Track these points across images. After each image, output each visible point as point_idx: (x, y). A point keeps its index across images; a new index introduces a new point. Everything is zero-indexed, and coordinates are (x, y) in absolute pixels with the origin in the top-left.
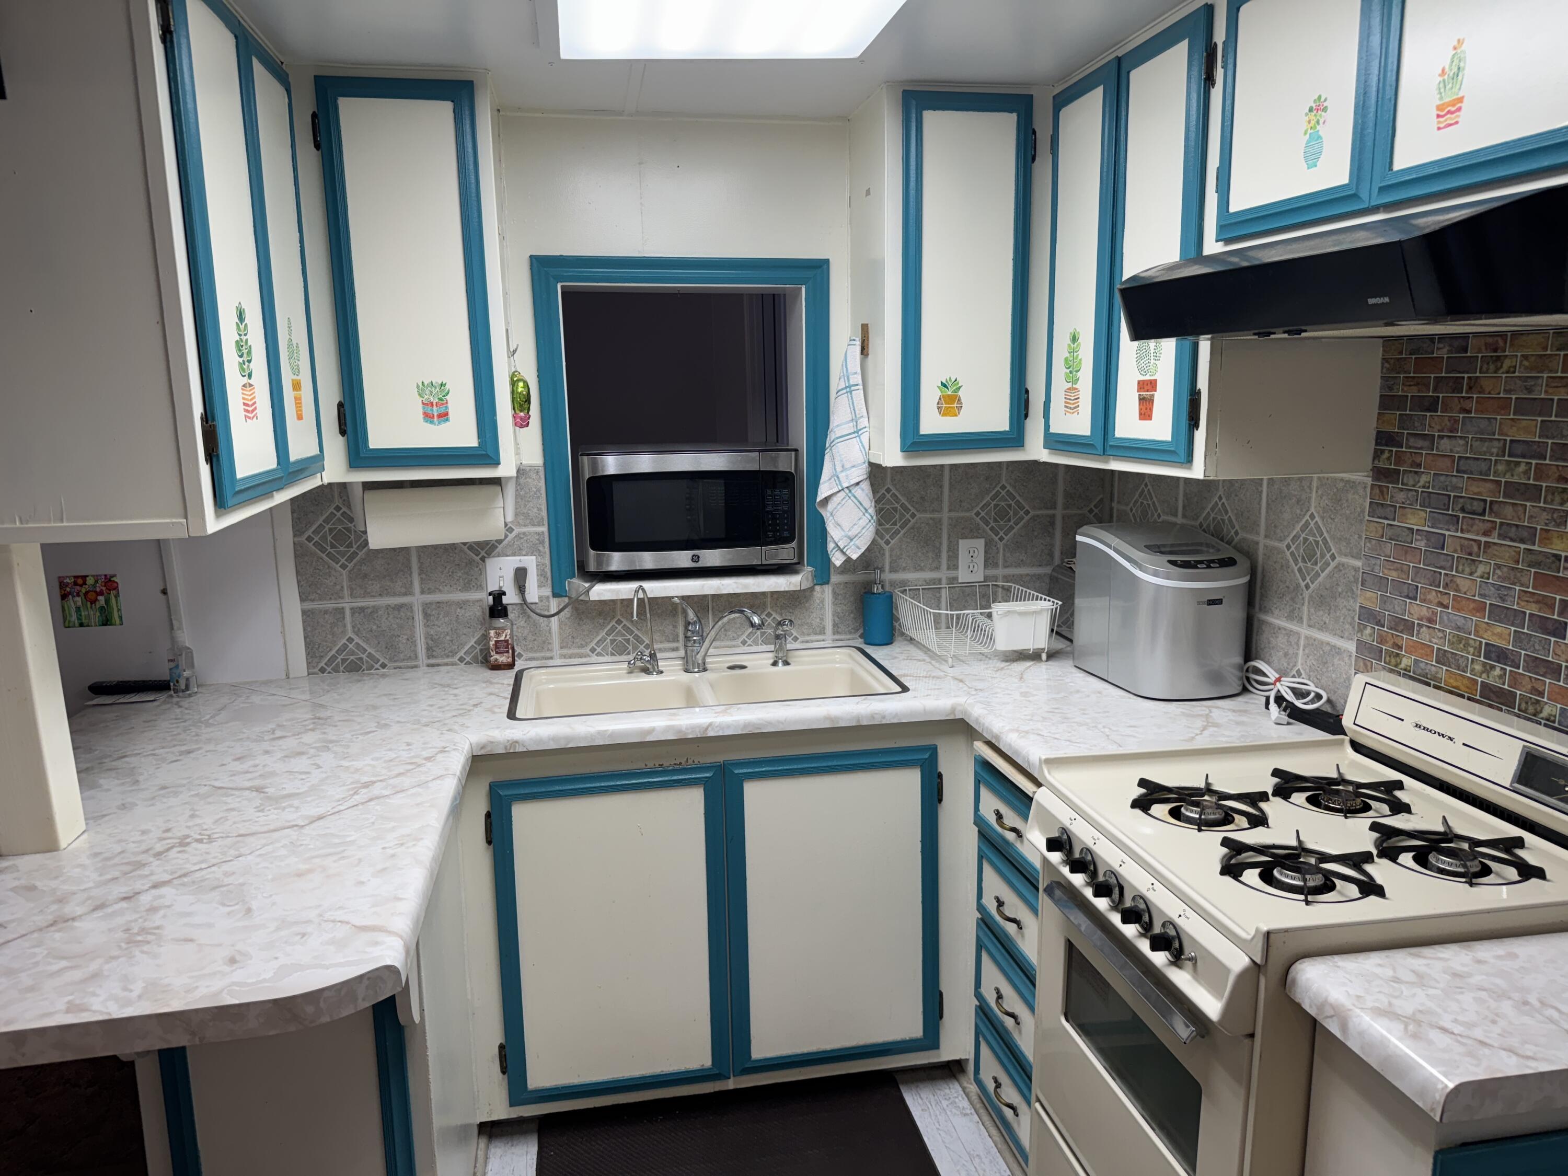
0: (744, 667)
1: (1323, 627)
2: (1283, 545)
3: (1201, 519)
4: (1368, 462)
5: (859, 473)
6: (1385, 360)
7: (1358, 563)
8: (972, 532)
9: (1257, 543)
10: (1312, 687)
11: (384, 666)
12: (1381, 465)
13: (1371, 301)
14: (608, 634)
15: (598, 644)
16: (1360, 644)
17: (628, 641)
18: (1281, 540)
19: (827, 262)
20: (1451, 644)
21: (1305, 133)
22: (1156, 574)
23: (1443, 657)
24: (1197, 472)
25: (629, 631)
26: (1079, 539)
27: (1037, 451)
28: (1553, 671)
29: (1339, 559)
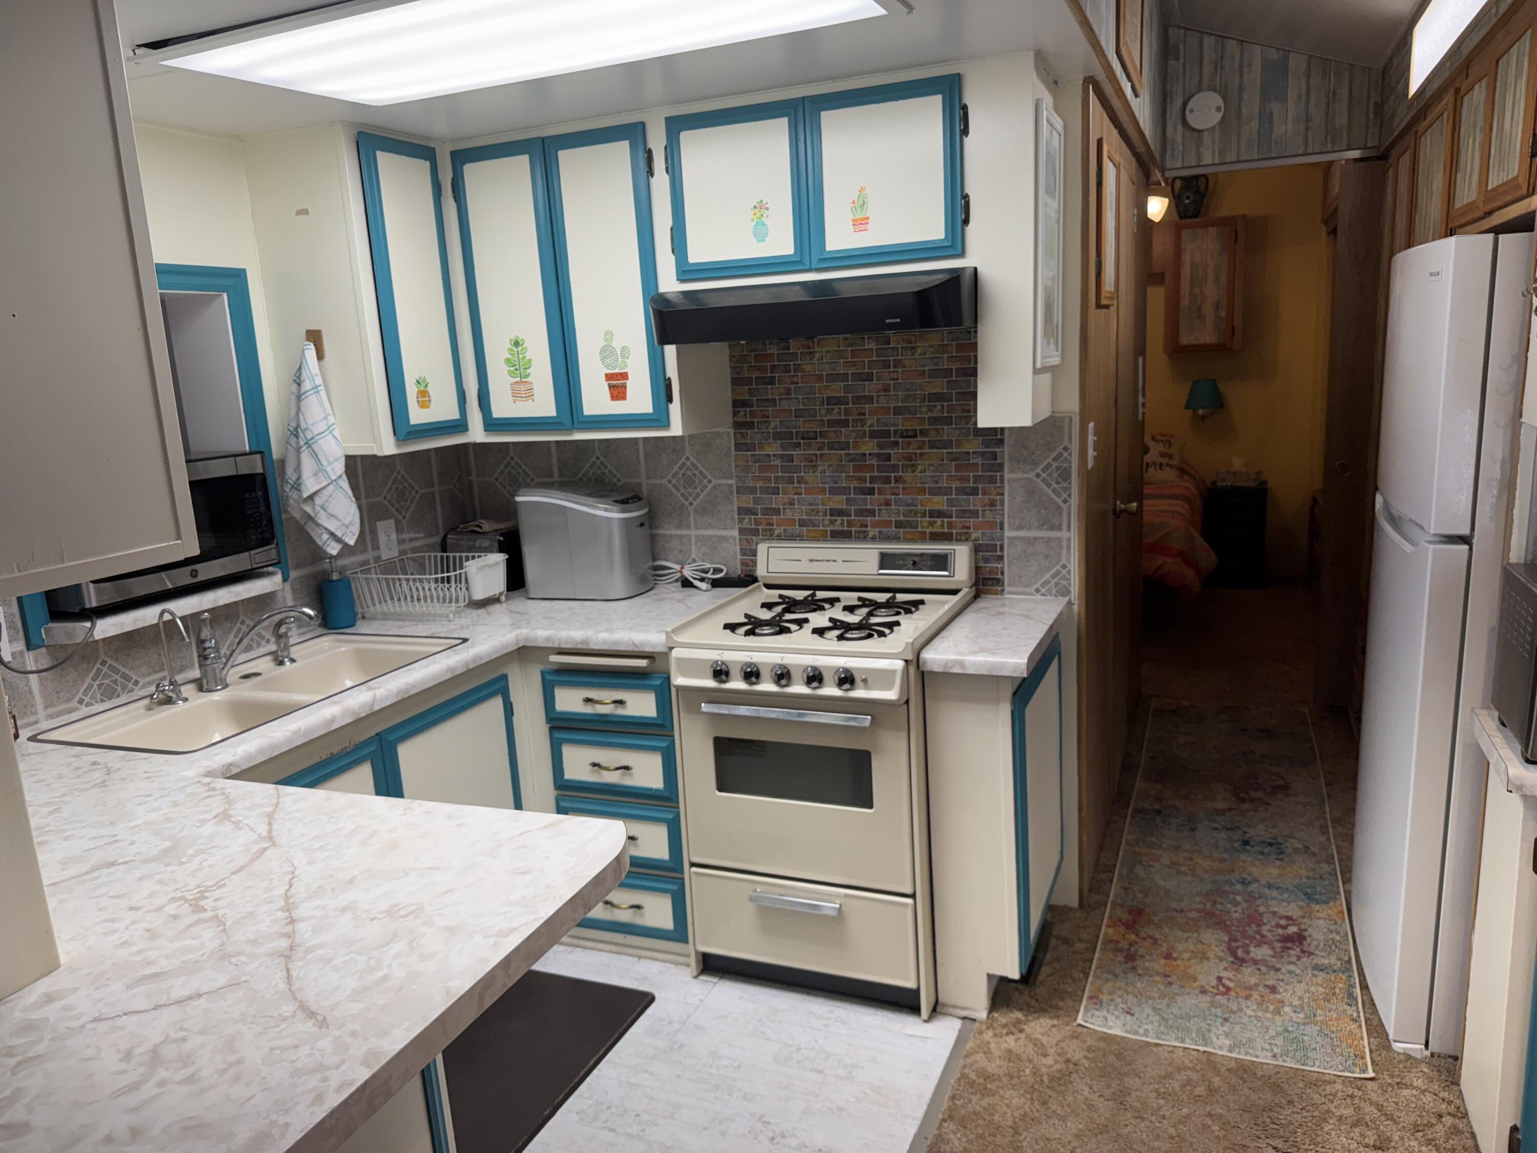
0: (258, 674)
1: (709, 526)
2: (665, 481)
4: (730, 420)
5: (339, 468)
6: (731, 356)
7: (733, 482)
9: (640, 484)
12: (740, 419)
14: (94, 679)
16: (742, 531)
18: (662, 478)
19: (244, 271)
20: (807, 514)
21: (753, 220)
23: (803, 523)
24: (676, 429)
25: (115, 670)
26: (519, 499)
27: (477, 434)
28: (872, 513)
29: (714, 482)
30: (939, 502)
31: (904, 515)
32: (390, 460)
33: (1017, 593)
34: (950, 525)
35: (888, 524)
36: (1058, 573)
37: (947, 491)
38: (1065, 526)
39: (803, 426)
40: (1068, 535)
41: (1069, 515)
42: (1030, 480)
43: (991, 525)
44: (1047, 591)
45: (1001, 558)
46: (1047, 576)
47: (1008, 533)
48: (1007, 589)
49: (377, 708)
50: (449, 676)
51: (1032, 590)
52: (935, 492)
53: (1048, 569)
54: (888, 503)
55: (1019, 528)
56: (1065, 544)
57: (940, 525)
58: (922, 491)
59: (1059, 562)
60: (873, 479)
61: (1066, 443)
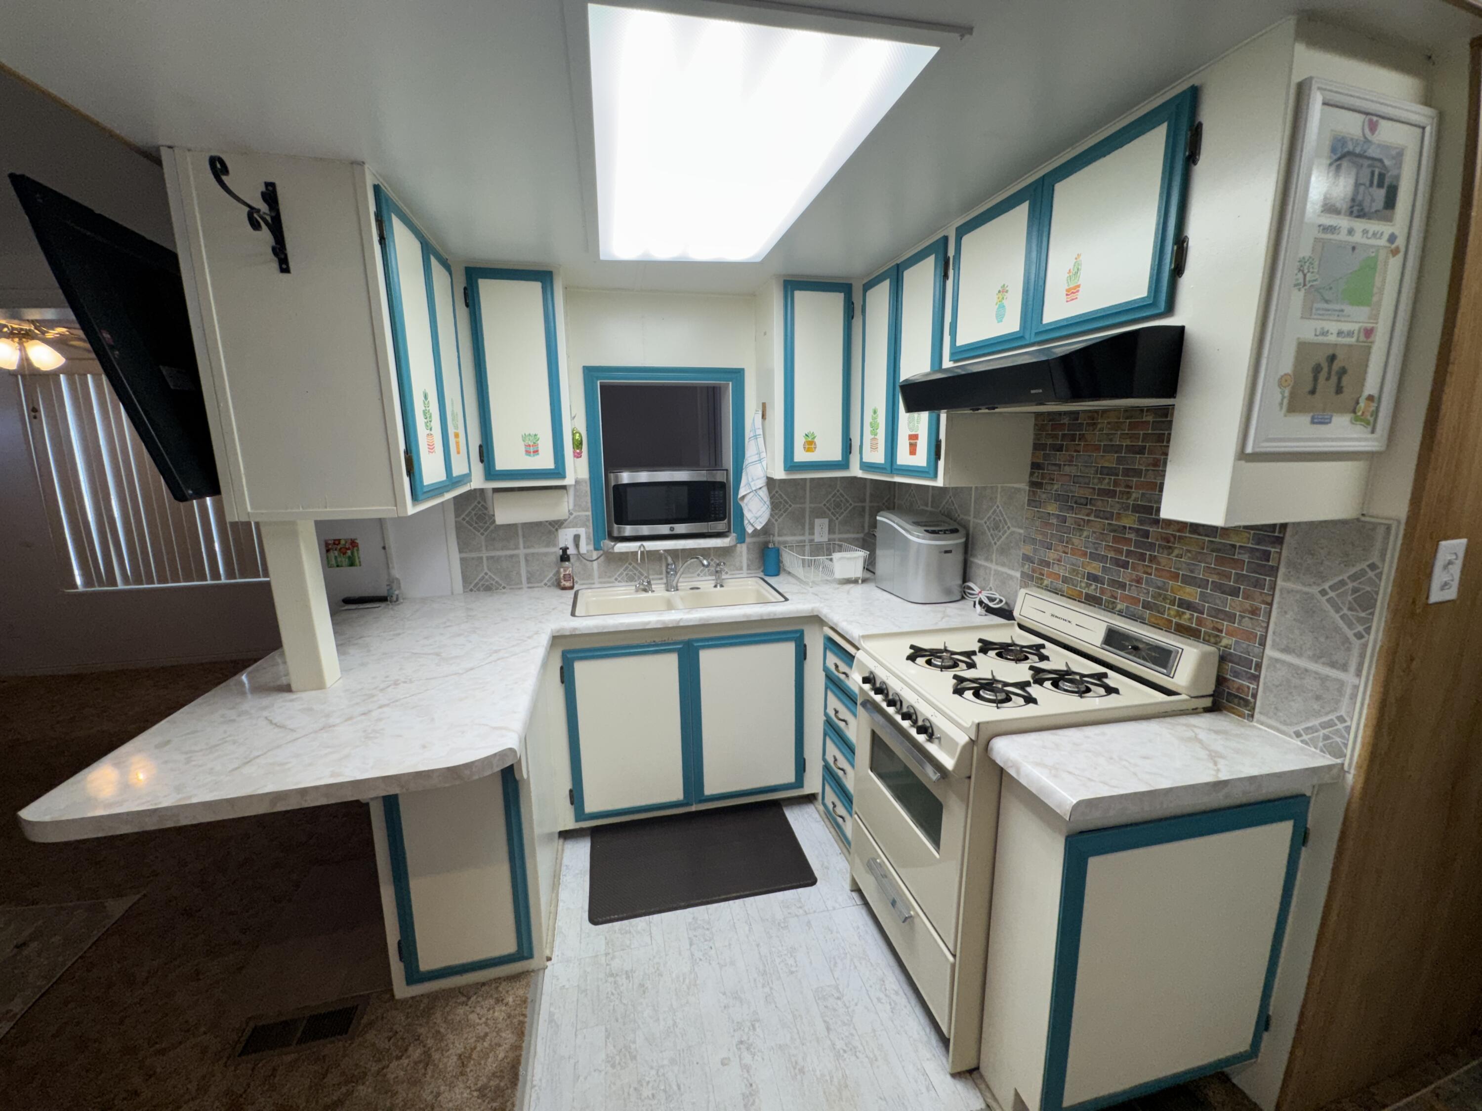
0: (698, 588)
1: (1003, 565)
2: (983, 522)
3: (940, 509)
4: (1027, 477)
5: (761, 482)
6: (1036, 425)
7: (1022, 531)
8: (822, 515)
10: (997, 596)
11: (504, 588)
12: (1034, 480)
13: (1033, 392)
14: (625, 570)
15: (619, 576)
16: (1023, 573)
17: (635, 574)
19: (743, 370)
20: (1070, 573)
21: (996, 304)
22: (918, 537)
23: (1065, 580)
24: (940, 482)
27: (856, 471)
28: (1123, 586)
29: (1012, 529)
30: (1191, 594)
31: (1153, 597)
33: (1269, 726)
34: (1200, 622)
35: (1136, 601)
36: (1329, 724)
37: (1203, 584)
38: (1353, 668)
40: (1356, 681)
41: (1362, 656)
42: (1311, 597)
43: (1249, 636)
44: (1311, 739)
45: (1256, 678)
46: (1314, 722)
47: (1269, 652)
48: (1257, 716)
49: (681, 624)
51: (1290, 730)
52: (1189, 580)
53: (1317, 714)
54: (1139, 581)
55: (1286, 650)
56: (1348, 691)
57: (1187, 618)
58: (1175, 577)
59: (1335, 710)
60: (1129, 553)
61: (1375, 559)
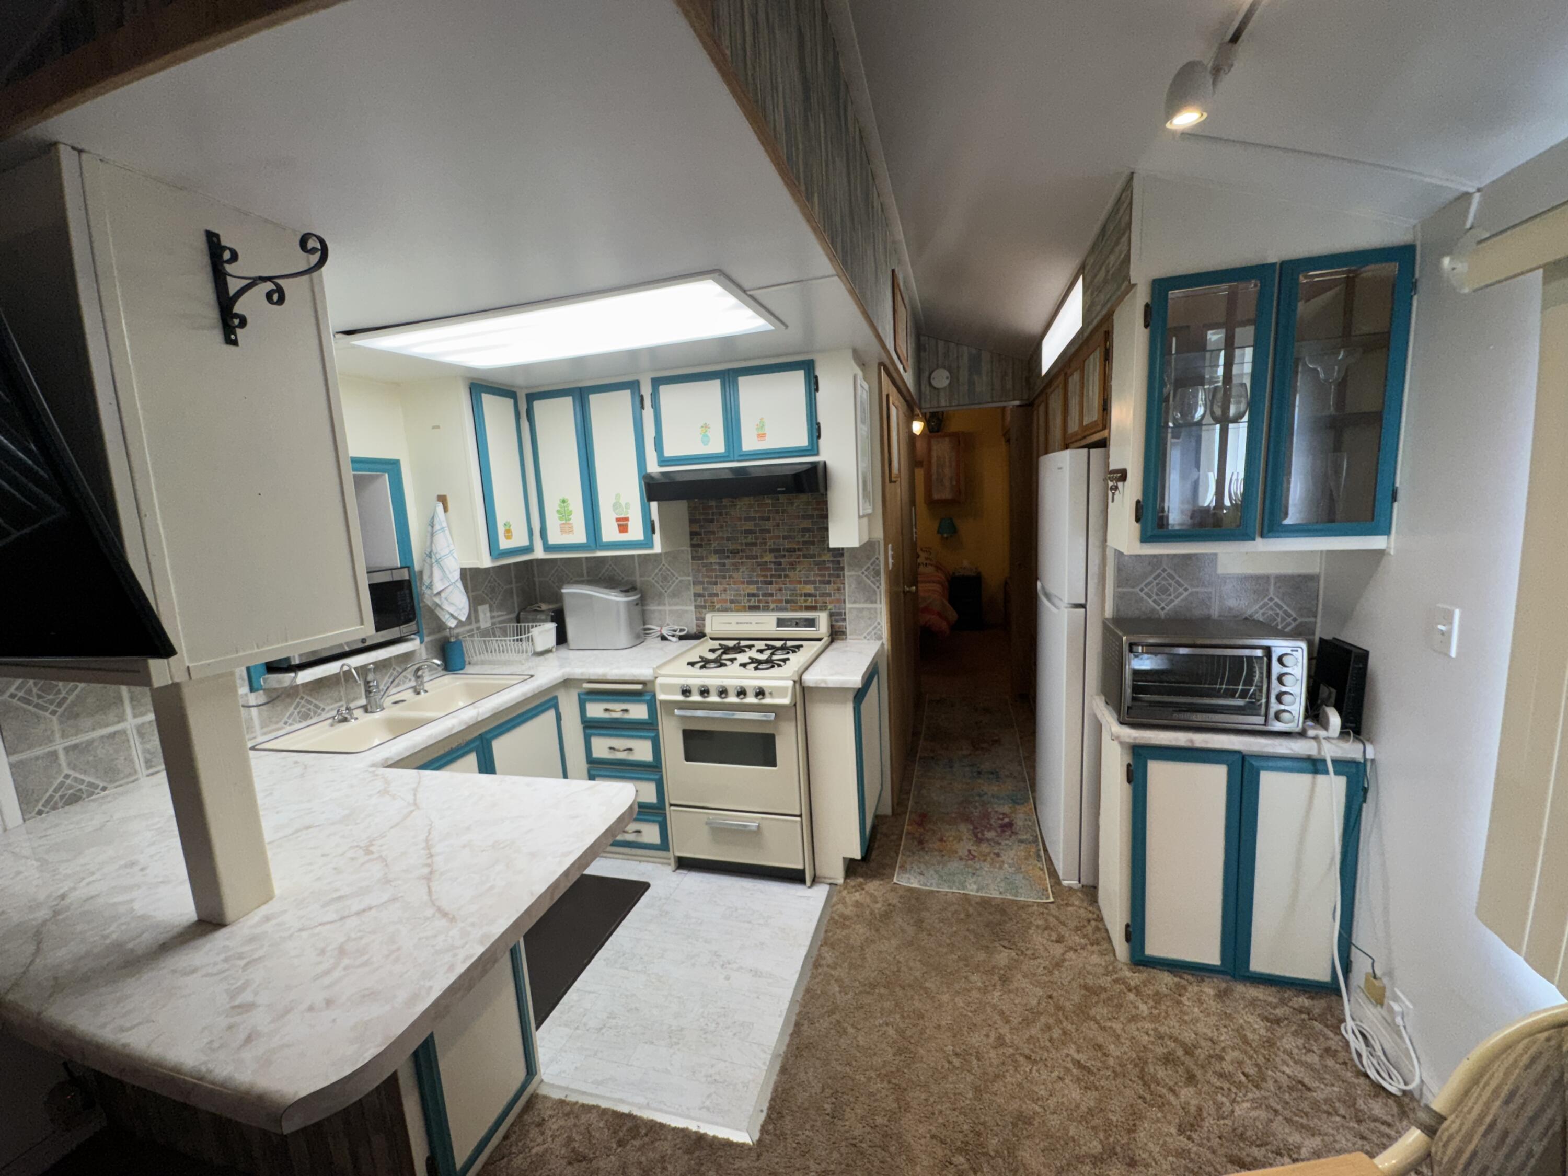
0: (403, 701)
1: (677, 604)
2: (650, 579)
4: (688, 542)
5: (455, 574)
7: (690, 578)
9: (637, 580)
10: (678, 627)
11: (104, 789)
12: (694, 542)
14: (295, 709)
16: (696, 607)
18: (649, 577)
19: (396, 459)
20: (734, 597)
21: (701, 435)
22: (617, 597)
23: (732, 602)
24: (657, 548)
25: (309, 702)
26: (564, 591)
27: (539, 553)
28: (771, 595)
29: (680, 578)
30: (809, 589)
31: (790, 596)
32: (487, 570)
33: (854, 641)
34: (816, 602)
35: (781, 601)
36: (875, 627)
37: (814, 583)
38: (878, 601)
39: (731, 546)
40: (880, 606)
41: (880, 594)
42: (859, 576)
43: (839, 601)
44: (870, 637)
45: (844, 620)
46: (870, 629)
47: (848, 605)
48: (849, 637)
49: (479, 719)
50: (523, 698)
51: (862, 637)
52: (806, 583)
53: (870, 625)
54: (780, 590)
55: (855, 602)
56: (878, 611)
57: (810, 601)
58: (800, 582)
59: (876, 621)
60: (772, 576)
61: (877, 556)
